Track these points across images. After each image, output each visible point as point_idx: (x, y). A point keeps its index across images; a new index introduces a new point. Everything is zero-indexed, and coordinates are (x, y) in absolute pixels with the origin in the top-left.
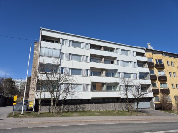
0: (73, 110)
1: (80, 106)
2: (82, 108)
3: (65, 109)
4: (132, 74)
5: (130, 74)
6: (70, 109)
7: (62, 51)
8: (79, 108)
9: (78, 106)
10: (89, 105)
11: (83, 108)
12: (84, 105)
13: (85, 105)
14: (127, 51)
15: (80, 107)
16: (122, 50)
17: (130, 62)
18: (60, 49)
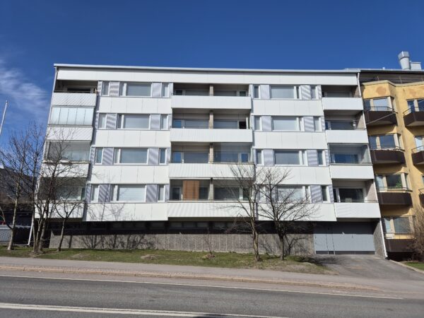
0: (125, 246)
1: (143, 238)
2: (147, 243)
3: (107, 243)
4: (303, 151)
5: (296, 151)
6: (117, 243)
7: (101, 110)
8: (140, 242)
9: (138, 238)
10: (168, 236)
11: (151, 244)
12: (153, 235)
13: (157, 236)
14: (291, 86)
15: (142, 241)
16: (272, 86)
17: (300, 117)
18: (94, 104)
